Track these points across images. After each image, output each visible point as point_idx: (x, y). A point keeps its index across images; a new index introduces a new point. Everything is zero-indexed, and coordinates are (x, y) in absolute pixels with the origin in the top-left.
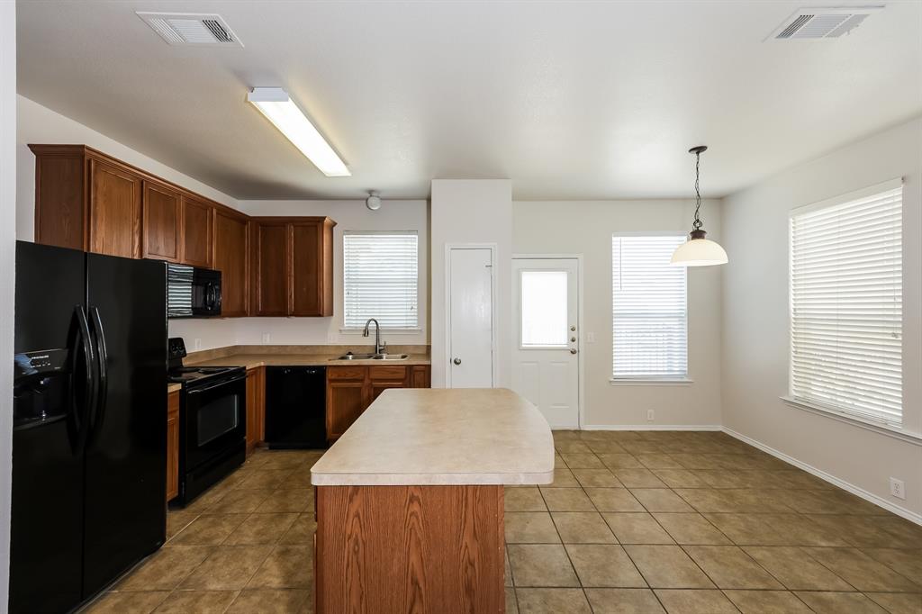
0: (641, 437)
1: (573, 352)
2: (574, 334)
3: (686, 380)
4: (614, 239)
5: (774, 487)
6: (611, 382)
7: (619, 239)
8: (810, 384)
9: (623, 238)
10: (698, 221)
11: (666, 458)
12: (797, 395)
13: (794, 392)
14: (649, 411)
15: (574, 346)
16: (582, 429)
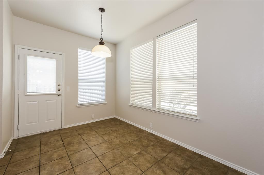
0: (88, 126)
1: (59, 95)
2: (60, 88)
3: (105, 102)
4: (79, 50)
5: (125, 134)
6: (77, 106)
7: (81, 50)
8: (135, 99)
9: (83, 51)
10: (102, 38)
11: (94, 133)
12: (132, 103)
13: (131, 102)
14: (92, 115)
15: (60, 93)
16: (63, 128)
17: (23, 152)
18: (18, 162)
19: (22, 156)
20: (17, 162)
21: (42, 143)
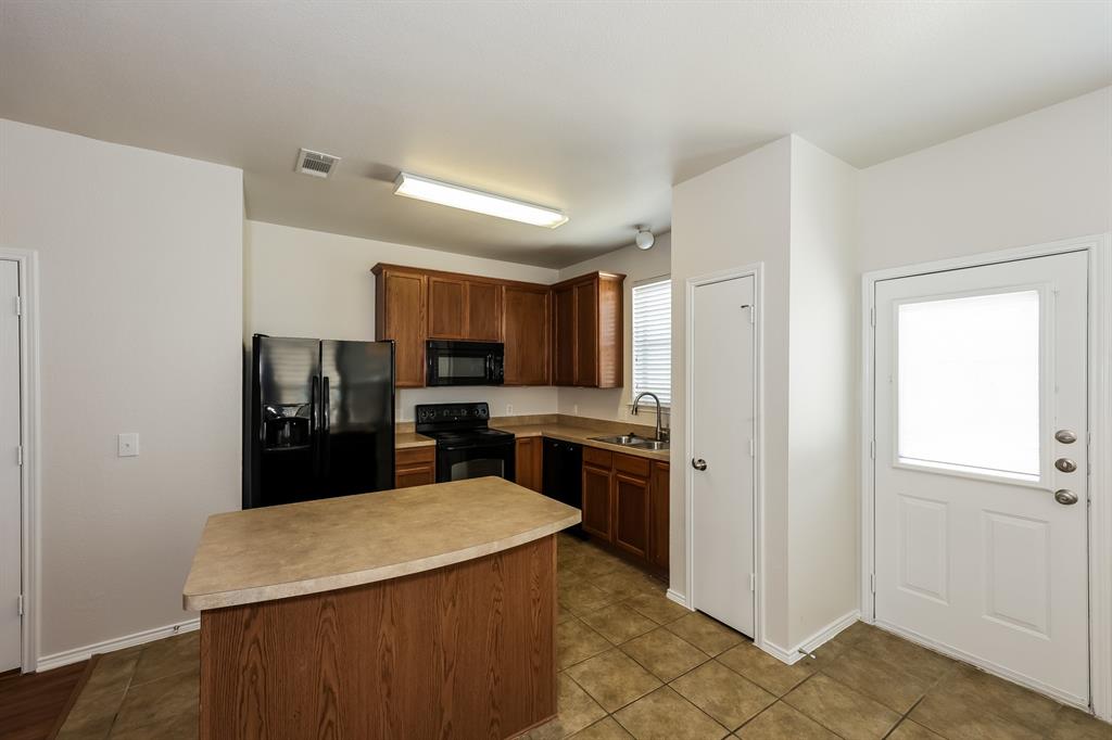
17: (839, 690)
18: (801, 716)
19: (822, 706)
20: (797, 713)
21: (922, 710)
